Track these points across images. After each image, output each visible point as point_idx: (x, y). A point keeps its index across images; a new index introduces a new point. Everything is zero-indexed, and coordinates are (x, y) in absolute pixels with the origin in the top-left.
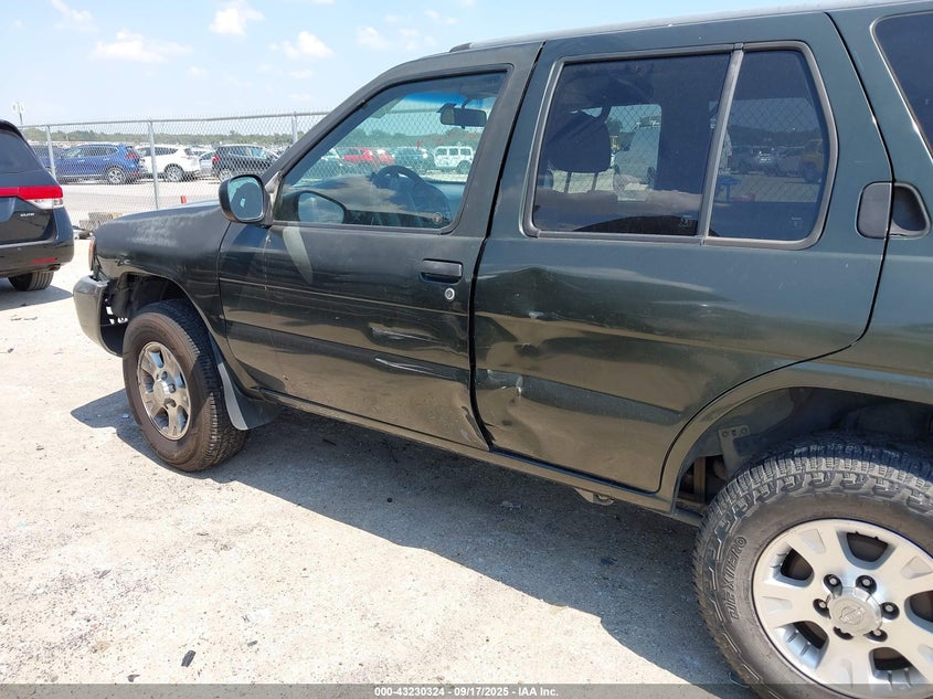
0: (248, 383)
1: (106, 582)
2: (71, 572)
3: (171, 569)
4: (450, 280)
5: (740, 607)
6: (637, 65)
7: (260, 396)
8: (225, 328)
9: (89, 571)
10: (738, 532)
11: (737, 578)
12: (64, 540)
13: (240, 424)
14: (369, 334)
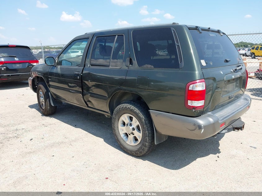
0: (54, 97)
1: (23, 130)
2: (18, 128)
3: (35, 129)
4: (78, 75)
5: (117, 131)
6: (105, 37)
7: (57, 99)
8: (50, 86)
9: (21, 128)
10: (115, 117)
11: (116, 126)
12: (19, 124)
13: (53, 105)
14: (68, 85)
